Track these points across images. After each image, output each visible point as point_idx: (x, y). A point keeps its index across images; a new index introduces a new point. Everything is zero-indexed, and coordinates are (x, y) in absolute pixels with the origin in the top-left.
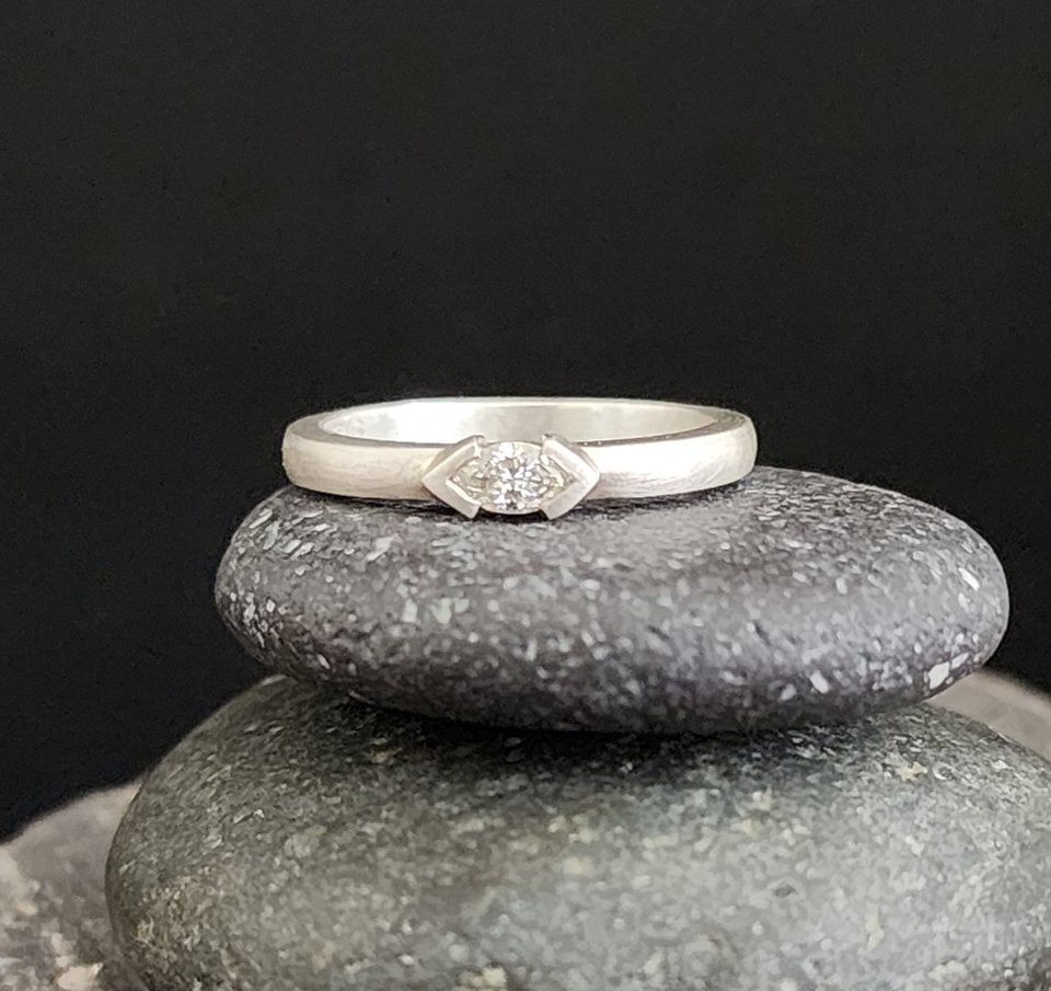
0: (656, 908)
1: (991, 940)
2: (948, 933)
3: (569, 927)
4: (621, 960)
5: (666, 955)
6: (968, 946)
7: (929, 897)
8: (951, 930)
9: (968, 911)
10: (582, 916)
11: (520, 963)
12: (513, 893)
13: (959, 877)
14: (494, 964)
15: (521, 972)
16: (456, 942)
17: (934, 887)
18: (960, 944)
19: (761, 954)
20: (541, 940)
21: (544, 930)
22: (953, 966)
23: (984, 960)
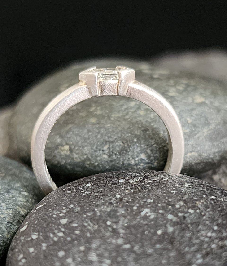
0: (110, 133)
1: (207, 147)
2: (193, 145)
3: (86, 136)
4: (98, 146)
5: (109, 145)
6: (199, 149)
7: (189, 135)
8: (194, 144)
9: (201, 139)
10: (90, 134)
11: (73, 144)
12: (75, 126)
13: (200, 130)
14: (67, 144)
15: (73, 147)
16: (59, 138)
17: (191, 132)
18: (196, 148)
19: (135, 147)
20: (79, 139)
21: (80, 136)
22: (194, 154)
23: (203, 152)
